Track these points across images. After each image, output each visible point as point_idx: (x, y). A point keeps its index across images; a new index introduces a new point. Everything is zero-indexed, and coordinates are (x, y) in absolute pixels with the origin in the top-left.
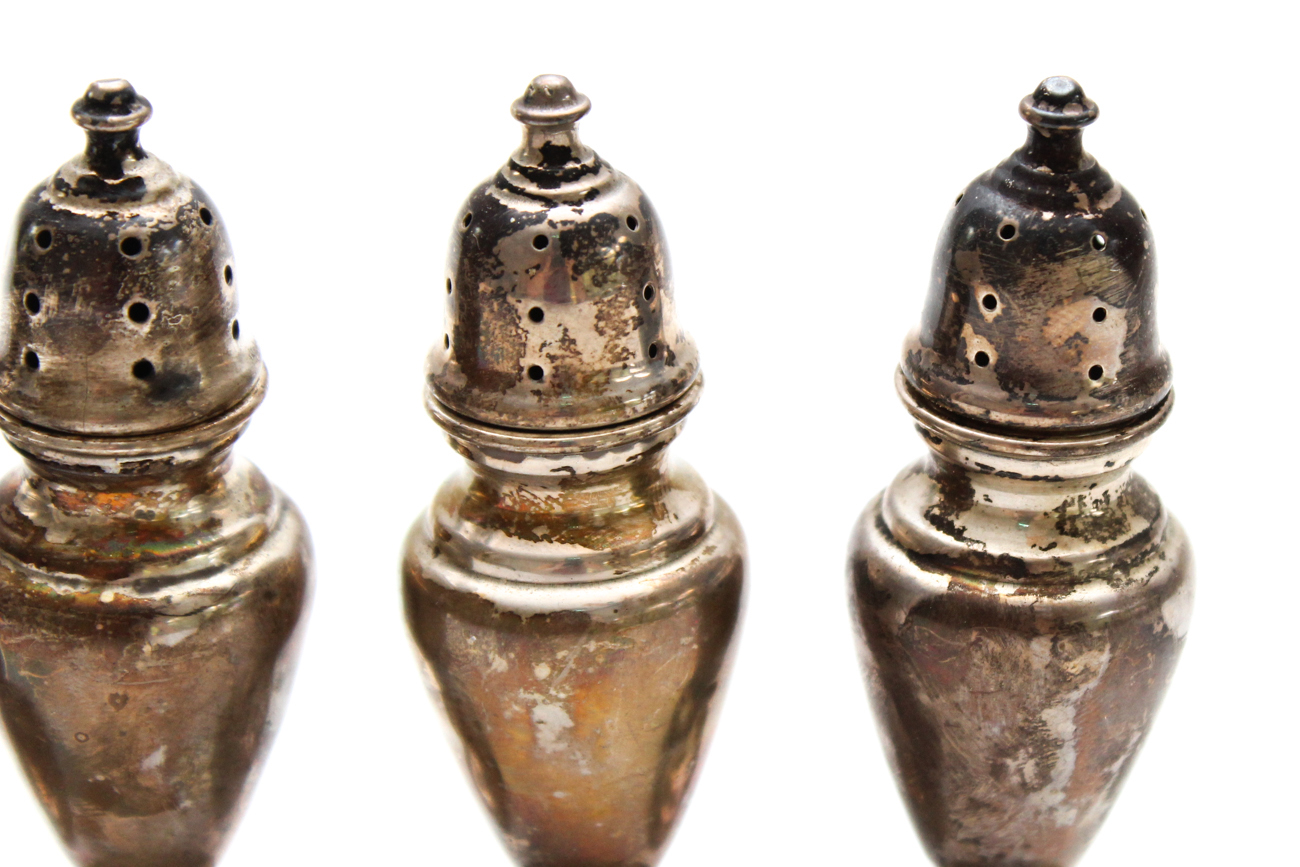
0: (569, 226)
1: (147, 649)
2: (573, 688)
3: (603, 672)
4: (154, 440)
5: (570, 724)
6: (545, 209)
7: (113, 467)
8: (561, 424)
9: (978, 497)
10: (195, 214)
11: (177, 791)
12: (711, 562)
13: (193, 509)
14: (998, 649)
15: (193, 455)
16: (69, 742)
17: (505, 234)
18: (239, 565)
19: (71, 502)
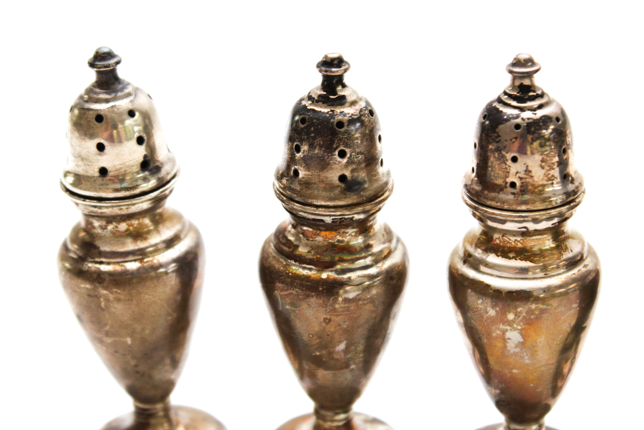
0: (530, 121)
1: (340, 299)
2: (524, 324)
3: (538, 318)
4: (347, 209)
5: (521, 340)
6: (520, 112)
7: (328, 220)
8: (523, 207)
10: (367, 112)
11: (350, 361)
12: (586, 271)
13: (360, 240)
15: (362, 216)
16: (305, 338)
17: (501, 123)
18: (380, 265)
19: (309, 234)
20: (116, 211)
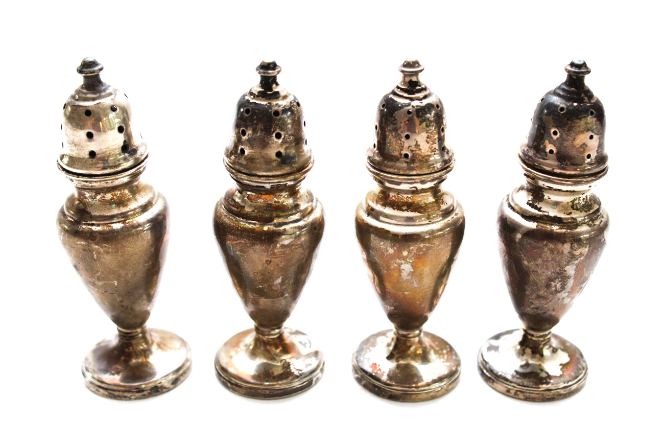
0: (419, 107)
1: (278, 245)
2: (415, 259)
3: (425, 254)
4: (282, 178)
5: (412, 270)
6: (410, 102)
7: (268, 186)
8: (414, 173)
9: (546, 197)
10: (295, 104)
11: (284, 291)
12: (457, 218)
13: (290, 202)
14: (553, 247)
15: (292, 183)
16: (251, 275)
17: (397, 110)
18: (306, 219)
19: (253, 198)
20: (103, 184)
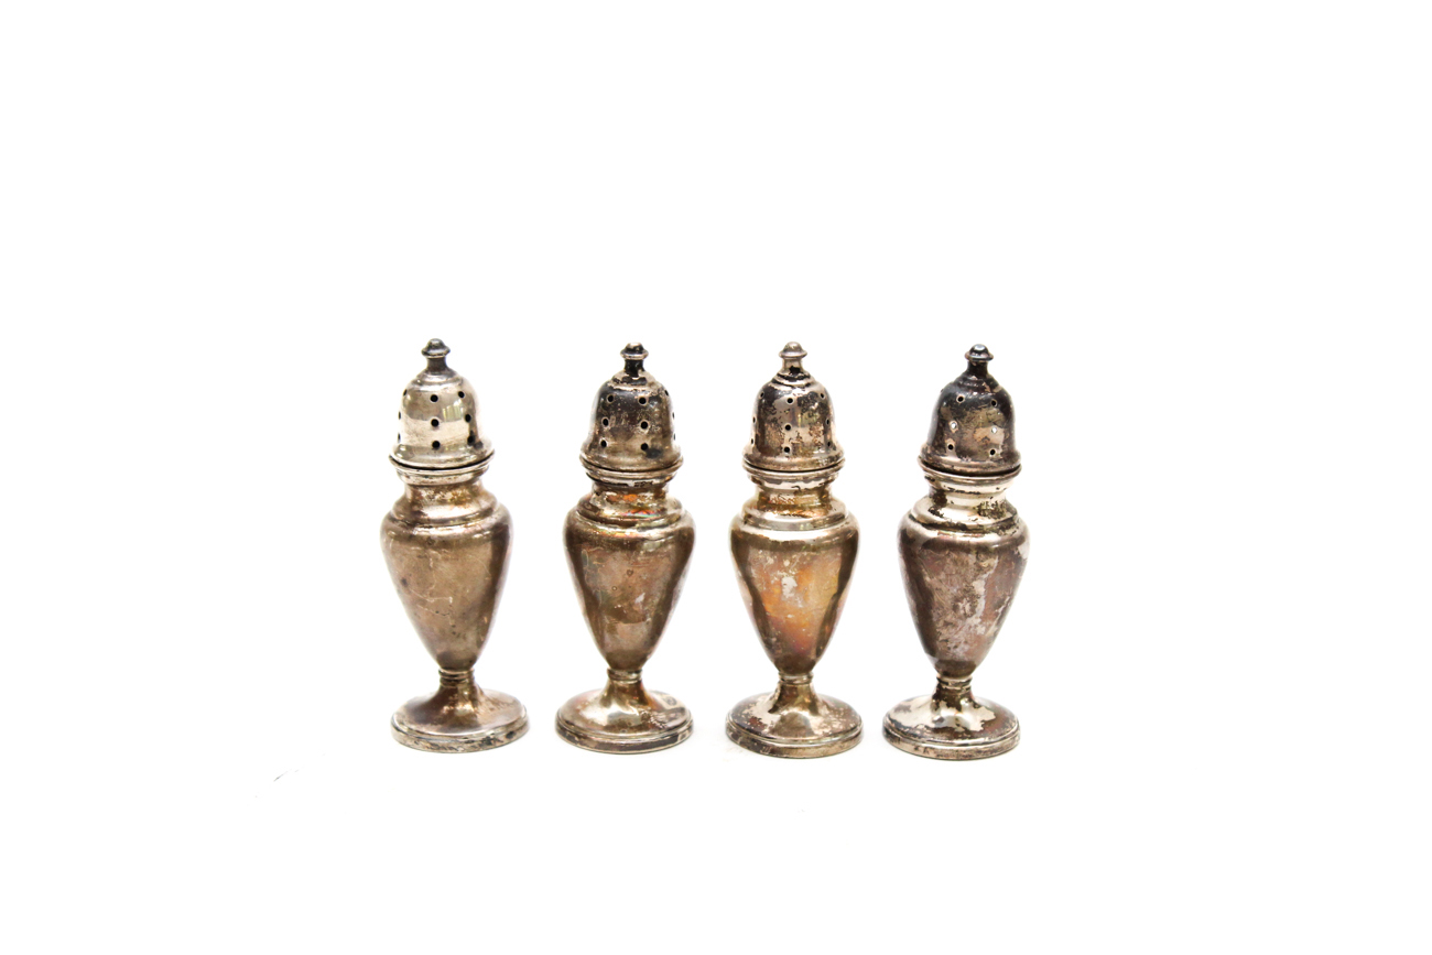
0: (800, 396)
1: (642, 552)
2: (798, 570)
3: (809, 565)
5: (796, 585)
6: (791, 389)
7: (631, 483)
8: (796, 469)
9: (949, 502)
10: (663, 392)
11: (646, 613)
12: (847, 528)
13: (656, 503)
14: (956, 559)
15: (658, 482)
16: (609, 591)
17: (776, 399)
18: (673, 525)
19: (613, 499)
20: (445, 480)
